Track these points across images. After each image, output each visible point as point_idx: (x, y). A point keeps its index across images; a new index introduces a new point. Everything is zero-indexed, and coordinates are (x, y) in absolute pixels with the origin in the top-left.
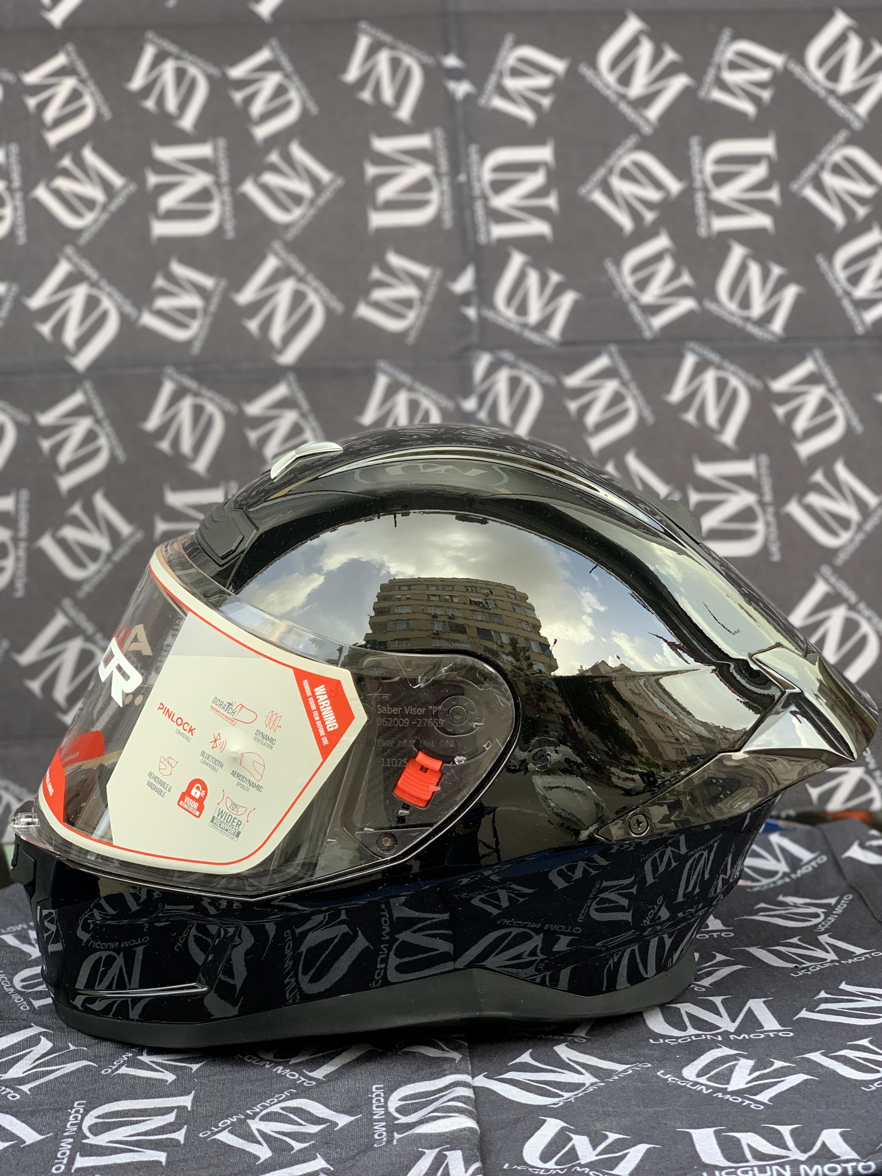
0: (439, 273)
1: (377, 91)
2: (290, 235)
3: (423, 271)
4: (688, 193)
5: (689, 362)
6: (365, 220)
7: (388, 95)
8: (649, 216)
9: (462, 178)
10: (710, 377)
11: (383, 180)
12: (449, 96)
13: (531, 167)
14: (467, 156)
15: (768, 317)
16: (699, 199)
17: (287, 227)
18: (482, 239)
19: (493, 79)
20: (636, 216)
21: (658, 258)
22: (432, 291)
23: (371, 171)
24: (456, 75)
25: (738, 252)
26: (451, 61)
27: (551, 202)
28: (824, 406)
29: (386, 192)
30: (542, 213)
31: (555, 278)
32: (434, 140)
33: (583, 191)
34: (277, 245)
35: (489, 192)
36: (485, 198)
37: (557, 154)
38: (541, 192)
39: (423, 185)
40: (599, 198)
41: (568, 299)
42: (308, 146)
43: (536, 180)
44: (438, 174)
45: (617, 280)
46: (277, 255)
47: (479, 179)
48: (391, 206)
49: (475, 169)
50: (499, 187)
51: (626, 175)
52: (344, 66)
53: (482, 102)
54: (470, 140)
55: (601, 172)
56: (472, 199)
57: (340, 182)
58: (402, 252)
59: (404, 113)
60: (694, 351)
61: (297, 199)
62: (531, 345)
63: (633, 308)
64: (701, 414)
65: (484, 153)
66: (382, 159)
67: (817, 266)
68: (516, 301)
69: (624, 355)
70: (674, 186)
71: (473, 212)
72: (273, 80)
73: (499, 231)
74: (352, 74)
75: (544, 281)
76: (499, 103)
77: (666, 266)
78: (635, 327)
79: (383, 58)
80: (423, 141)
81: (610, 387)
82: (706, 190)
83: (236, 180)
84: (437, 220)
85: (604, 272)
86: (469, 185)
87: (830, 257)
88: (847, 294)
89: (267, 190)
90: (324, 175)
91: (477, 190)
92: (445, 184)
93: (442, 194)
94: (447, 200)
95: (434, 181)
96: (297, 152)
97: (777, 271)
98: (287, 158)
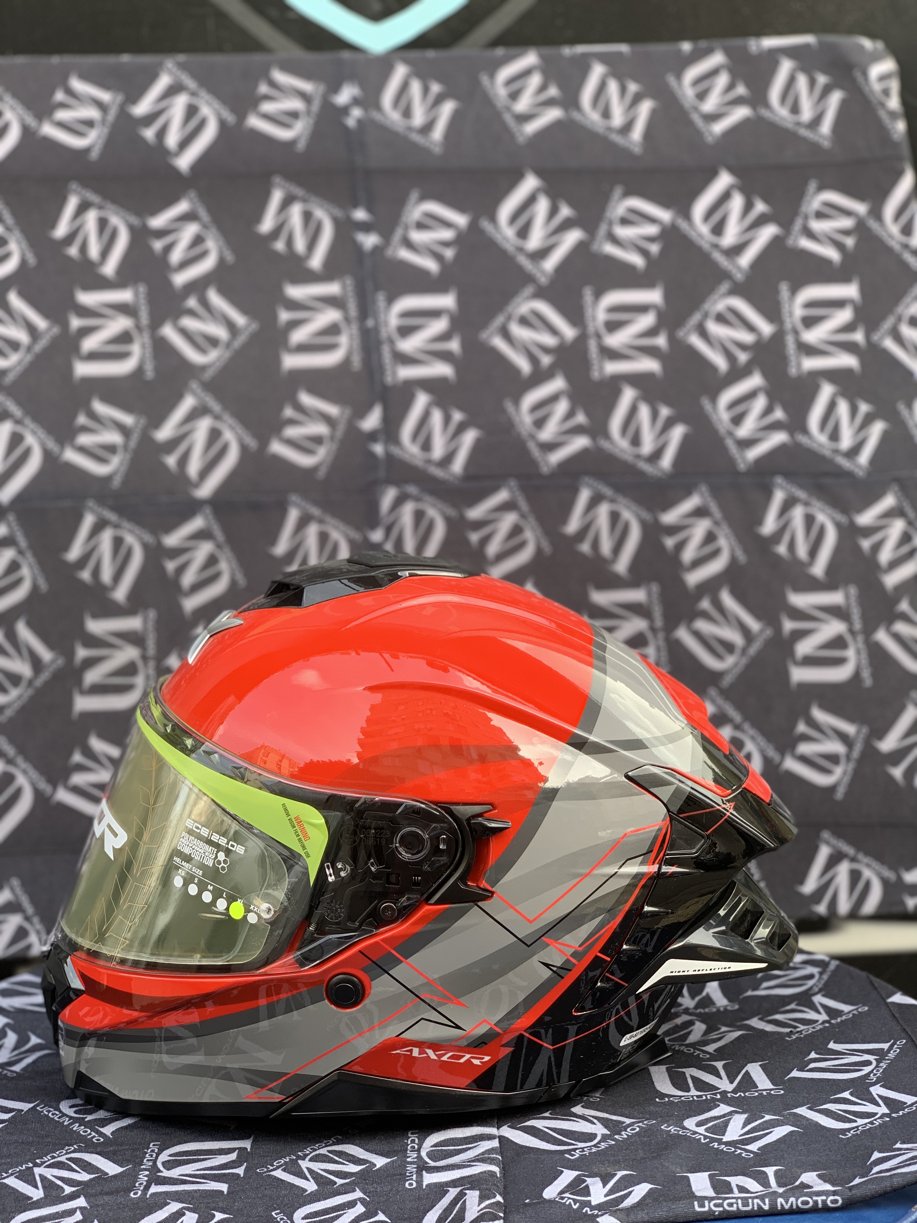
0: (348, 412)
1: (290, 242)
2: (208, 375)
3: (333, 410)
4: (582, 339)
5: (584, 496)
6: (278, 362)
7: (300, 245)
8: (546, 360)
9: (370, 323)
10: (603, 511)
11: (295, 324)
12: (358, 248)
13: (434, 314)
14: (374, 302)
15: (657, 455)
16: (593, 346)
17: (204, 368)
18: (389, 379)
19: (399, 233)
20: (534, 360)
21: (553, 399)
22: (341, 429)
23: (284, 316)
24: (366, 227)
25: (628, 395)
26: (360, 215)
27: (454, 345)
28: (710, 537)
29: (298, 336)
30: (446, 356)
31: (457, 416)
32: (344, 287)
33: (484, 335)
34: (194, 385)
35: (395, 336)
36: (391, 342)
37: (459, 302)
38: (445, 337)
39: (333, 330)
40: (499, 343)
41: (469, 437)
42: (224, 292)
43: (440, 325)
44: (347, 319)
45: (516, 419)
46: (194, 394)
47: (386, 323)
48: (303, 348)
49: (382, 316)
50: (405, 331)
51: (524, 322)
52: (258, 217)
53: (389, 252)
54: (377, 288)
55: (499, 320)
56: (378, 343)
57: (254, 326)
58: (314, 391)
59: (316, 262)
60: (589, 486)
61: (213, 341)
62: (433, 479)
63: (532, 447)
64: (596, 544)
65: (391, 300)
66: (293, 305)
67: (701, 408)
68: (421, 438)
69: (524, 489)
70: (569, 332)
71: (380, 355)
72: (191, 230)
73: (406, 373)
74: (267, 225)
75: (447, 420)
76: (404, 254)
77: (562, 407)
78: (534, 463)
79: (296, 212)
80: (333, 288)
81: (509, 520)
82: (598, 336)
83: (155, 324)
84: (346, 362)
85: (504, 411)
86: (376, 330)
87: (714, 399)
88: (731, 434)
89: (185, 333)
90: (240, 320)
91: (384, 334)
92: (355, 328)
93: (351, 338)
94: (356, 344)
95: (343, 326)
96: (215, 298)
97: (665, 412)
98: (204, 303)
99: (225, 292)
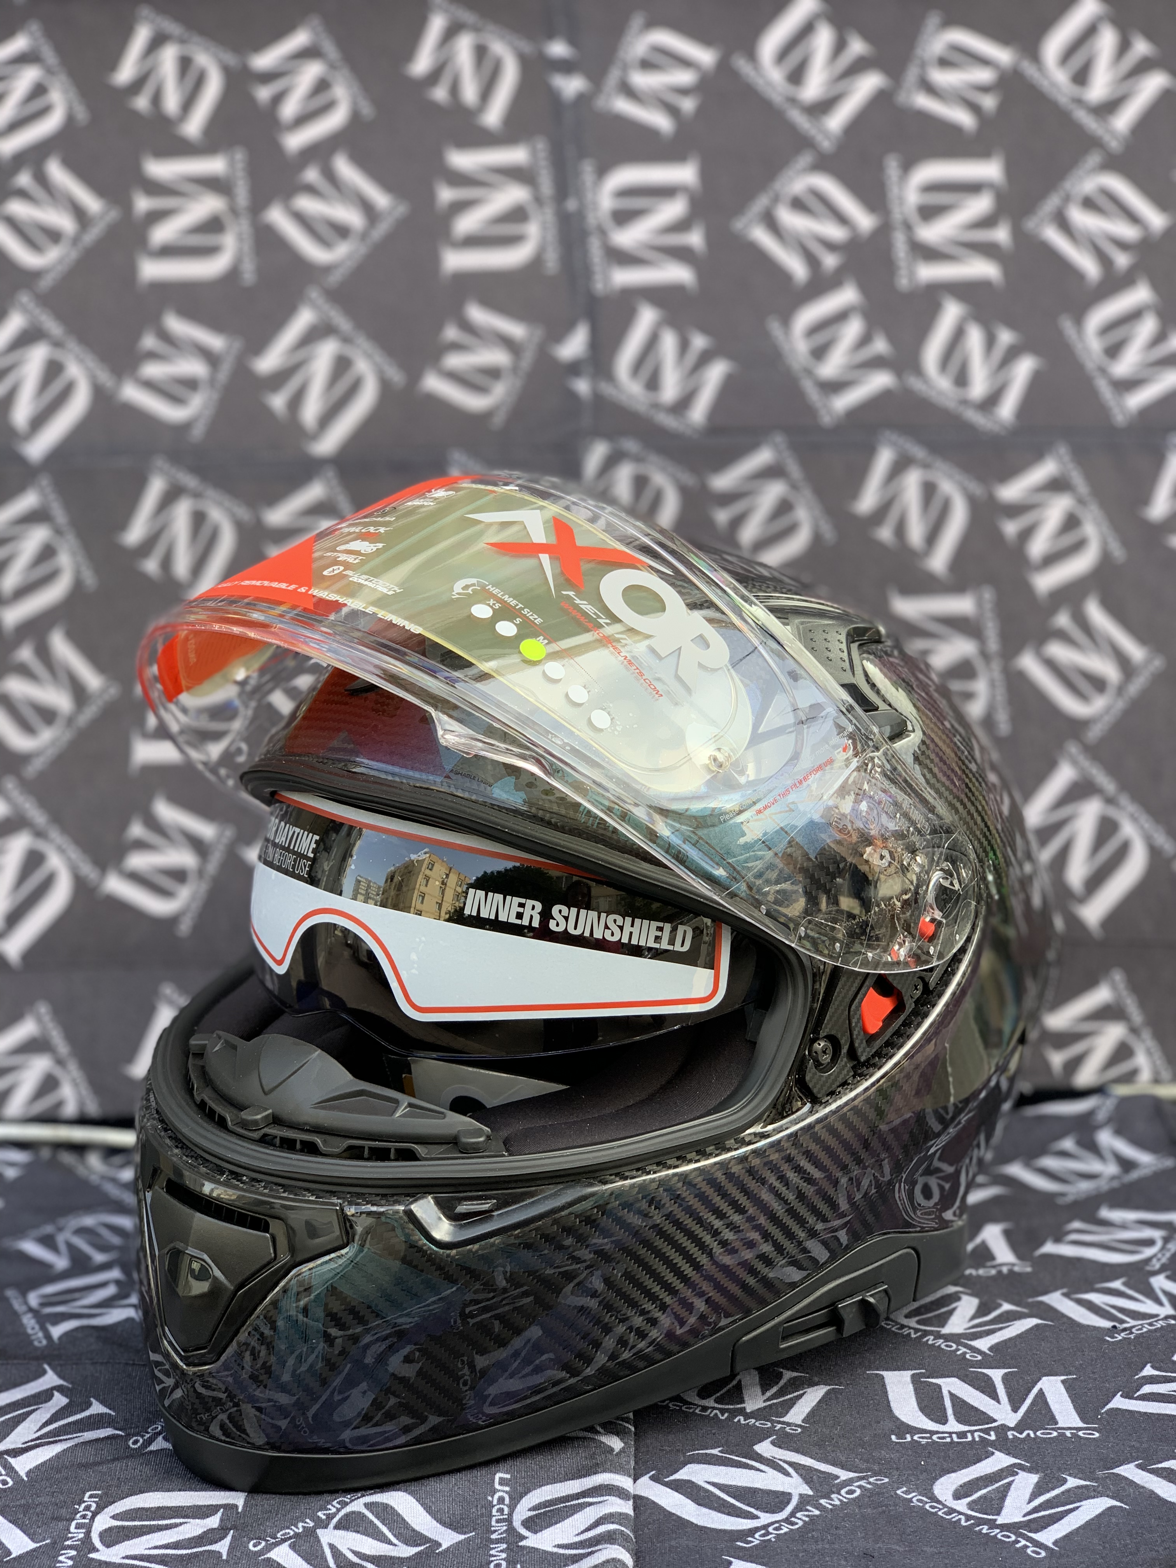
0: (539, 333)
1: (455, 89)
2: (334, 279)
3: (515, 333)
4: (883, 231)
5: (884, 459)
6: (435, 260)
7: (470, 93)
8: (830, 261)
9: (571, 205)
10: (912, 481)
11: (460, 207)
12: (554, 97)
13: (666, 192)
14: (578, 175)
15: (993, 399)
16: (899, 241)
17: (327, 269)
18: (599, 287)
19: (615, 74)
20: (812, 261)
21: (841, 317)
22: (528, 359)
23: (446, 195)
24: (566, 67)
25: (951, 313)
26: (558, 49)
27: (695, 239)
28: (1071, 522)
29: (467, 224)
30: (682, 254)
31: (699, 341)
32: (534, 153)
33: (738, 225)
34: (314, 294)
35: (608, 223)
36: (603, 232)
37: (705, 174)
38: (681, 226)
39: (517, 215)
40: (761, 236)
41: (716, 373)
42: (358, 157)
43: (674, 209)
44: (538, 200)
45: (785, 347)
46: (314, 306)
47: (595, 205)
48: (473, 241)
49: (589, 196)
50: (623, 217)
51: (798, 205)
52: (409, 52)
53: (600, 103)
54: (582, 154)
55: (762, 202)
56: (584, 234)
57: (402, 209)
58: (490, 305)
59: (493, 117)
60: (892, 444)
61: (342, 231)
62: (662, 432)
63: (809, 387)
64: (901, 529)
65: (602, 171)
66: (459, 179)
67: (1060, 333)
68: (645, 372)
69: (794, 447)
70: (865, 221)
71: (585, 253)
72: (312, 71)
73: (624, 277)
74: (422, 64)
75: (684, 347)
76: (622, 106)
77: (853, 329)
78: (810, 411)
79: (464, 44)
80: (517, 155)
81: (774, 491)
82: (908, 227)
83: (258, 205)
84: (537, 262)
85: (766, 335)
86: (580, 215)
87: (1079, 319)
88: (1103, 371)
89: (301, 219)
90: (381, 199)
91: (591, 220)
92: (549, 213)
93: (544, 228)
94: (552, 235)
95: (532, 209)
96: (344, 168)
97: (1006, 337)
98: (330, 175)
99: (361, 161)
